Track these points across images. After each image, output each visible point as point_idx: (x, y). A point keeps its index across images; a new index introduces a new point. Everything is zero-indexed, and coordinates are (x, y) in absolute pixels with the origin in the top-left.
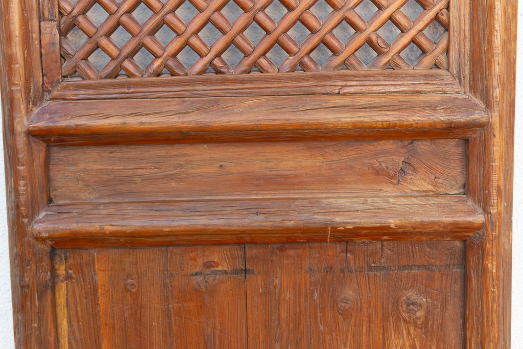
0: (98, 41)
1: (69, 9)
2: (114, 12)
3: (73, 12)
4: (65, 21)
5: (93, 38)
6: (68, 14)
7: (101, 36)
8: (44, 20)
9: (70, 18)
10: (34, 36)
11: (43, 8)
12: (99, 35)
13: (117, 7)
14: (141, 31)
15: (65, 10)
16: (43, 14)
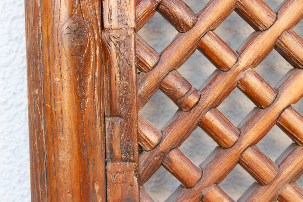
0: (204, 192)
1: (154, 139)
2: (232, 144)
3: (161, 145)
4: (147, 160)
5: (196, 189)
6: (152, 149)
7: (209, 185)
8: (113, 160)
9: (156, 156)
10: (97, 188)
11: (111, 139)
12: (206, 183)
13: (237, 134)
14: (277, 176)
15: (147, 141)
16: (112, 150)
